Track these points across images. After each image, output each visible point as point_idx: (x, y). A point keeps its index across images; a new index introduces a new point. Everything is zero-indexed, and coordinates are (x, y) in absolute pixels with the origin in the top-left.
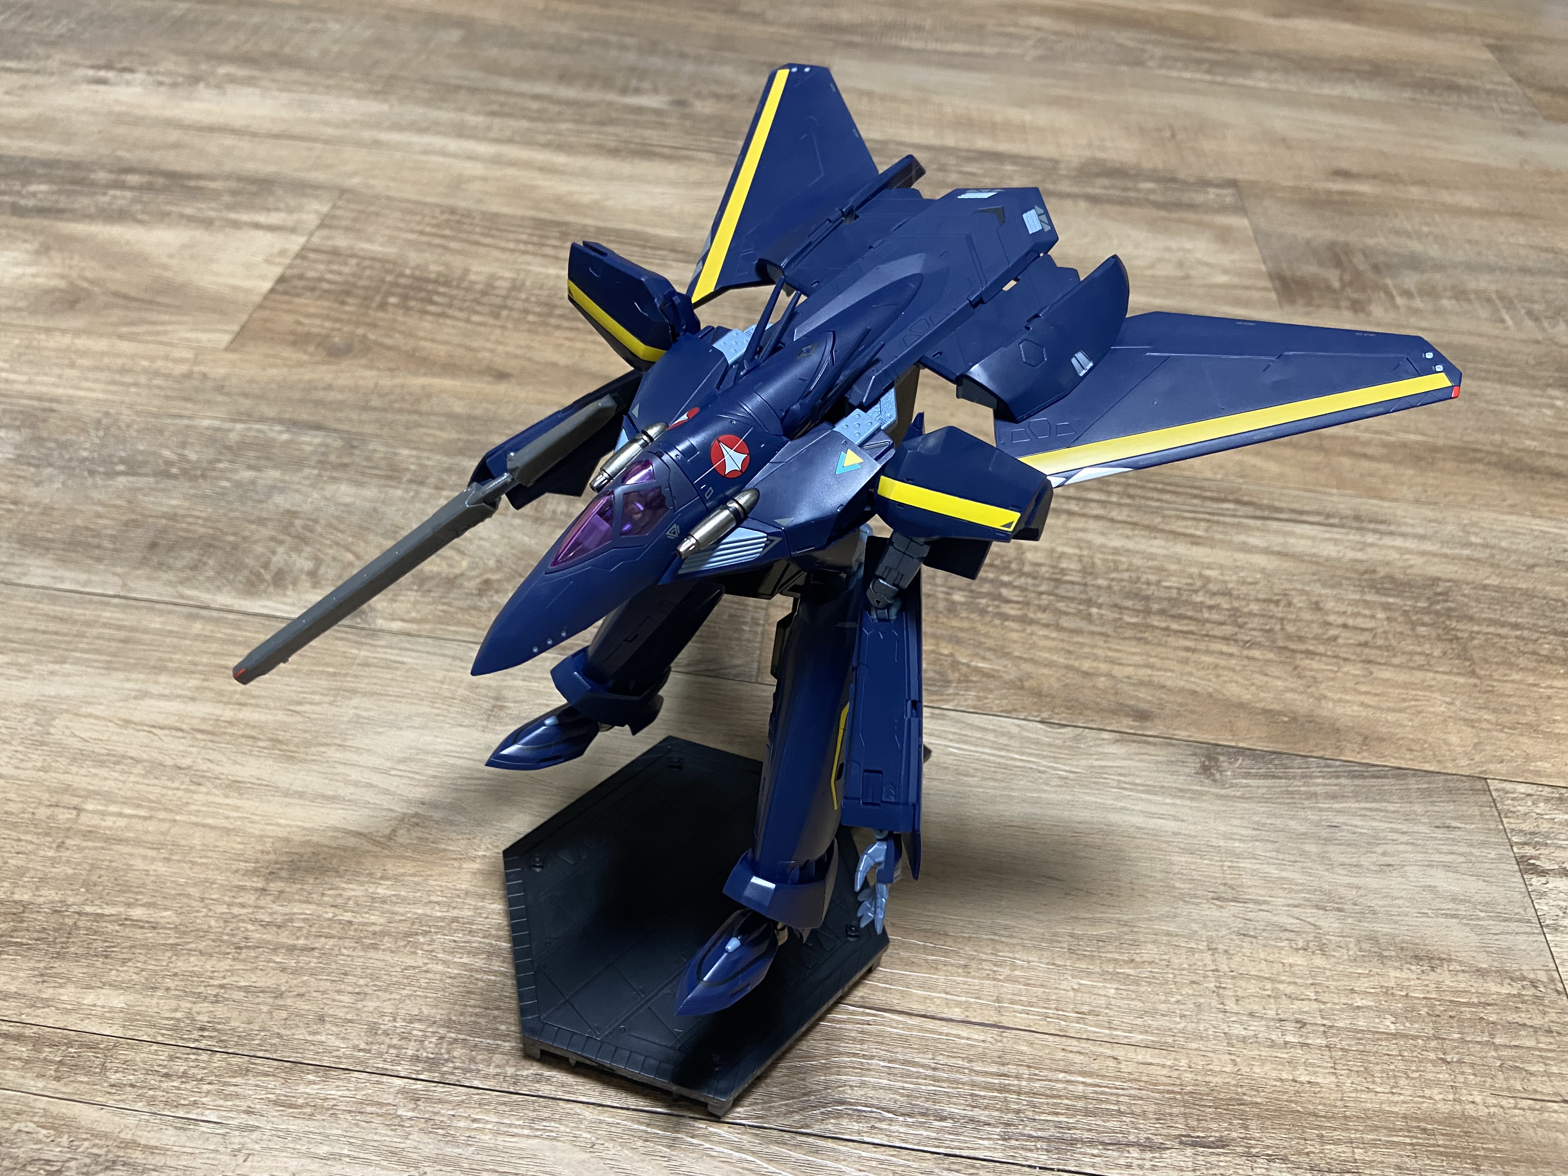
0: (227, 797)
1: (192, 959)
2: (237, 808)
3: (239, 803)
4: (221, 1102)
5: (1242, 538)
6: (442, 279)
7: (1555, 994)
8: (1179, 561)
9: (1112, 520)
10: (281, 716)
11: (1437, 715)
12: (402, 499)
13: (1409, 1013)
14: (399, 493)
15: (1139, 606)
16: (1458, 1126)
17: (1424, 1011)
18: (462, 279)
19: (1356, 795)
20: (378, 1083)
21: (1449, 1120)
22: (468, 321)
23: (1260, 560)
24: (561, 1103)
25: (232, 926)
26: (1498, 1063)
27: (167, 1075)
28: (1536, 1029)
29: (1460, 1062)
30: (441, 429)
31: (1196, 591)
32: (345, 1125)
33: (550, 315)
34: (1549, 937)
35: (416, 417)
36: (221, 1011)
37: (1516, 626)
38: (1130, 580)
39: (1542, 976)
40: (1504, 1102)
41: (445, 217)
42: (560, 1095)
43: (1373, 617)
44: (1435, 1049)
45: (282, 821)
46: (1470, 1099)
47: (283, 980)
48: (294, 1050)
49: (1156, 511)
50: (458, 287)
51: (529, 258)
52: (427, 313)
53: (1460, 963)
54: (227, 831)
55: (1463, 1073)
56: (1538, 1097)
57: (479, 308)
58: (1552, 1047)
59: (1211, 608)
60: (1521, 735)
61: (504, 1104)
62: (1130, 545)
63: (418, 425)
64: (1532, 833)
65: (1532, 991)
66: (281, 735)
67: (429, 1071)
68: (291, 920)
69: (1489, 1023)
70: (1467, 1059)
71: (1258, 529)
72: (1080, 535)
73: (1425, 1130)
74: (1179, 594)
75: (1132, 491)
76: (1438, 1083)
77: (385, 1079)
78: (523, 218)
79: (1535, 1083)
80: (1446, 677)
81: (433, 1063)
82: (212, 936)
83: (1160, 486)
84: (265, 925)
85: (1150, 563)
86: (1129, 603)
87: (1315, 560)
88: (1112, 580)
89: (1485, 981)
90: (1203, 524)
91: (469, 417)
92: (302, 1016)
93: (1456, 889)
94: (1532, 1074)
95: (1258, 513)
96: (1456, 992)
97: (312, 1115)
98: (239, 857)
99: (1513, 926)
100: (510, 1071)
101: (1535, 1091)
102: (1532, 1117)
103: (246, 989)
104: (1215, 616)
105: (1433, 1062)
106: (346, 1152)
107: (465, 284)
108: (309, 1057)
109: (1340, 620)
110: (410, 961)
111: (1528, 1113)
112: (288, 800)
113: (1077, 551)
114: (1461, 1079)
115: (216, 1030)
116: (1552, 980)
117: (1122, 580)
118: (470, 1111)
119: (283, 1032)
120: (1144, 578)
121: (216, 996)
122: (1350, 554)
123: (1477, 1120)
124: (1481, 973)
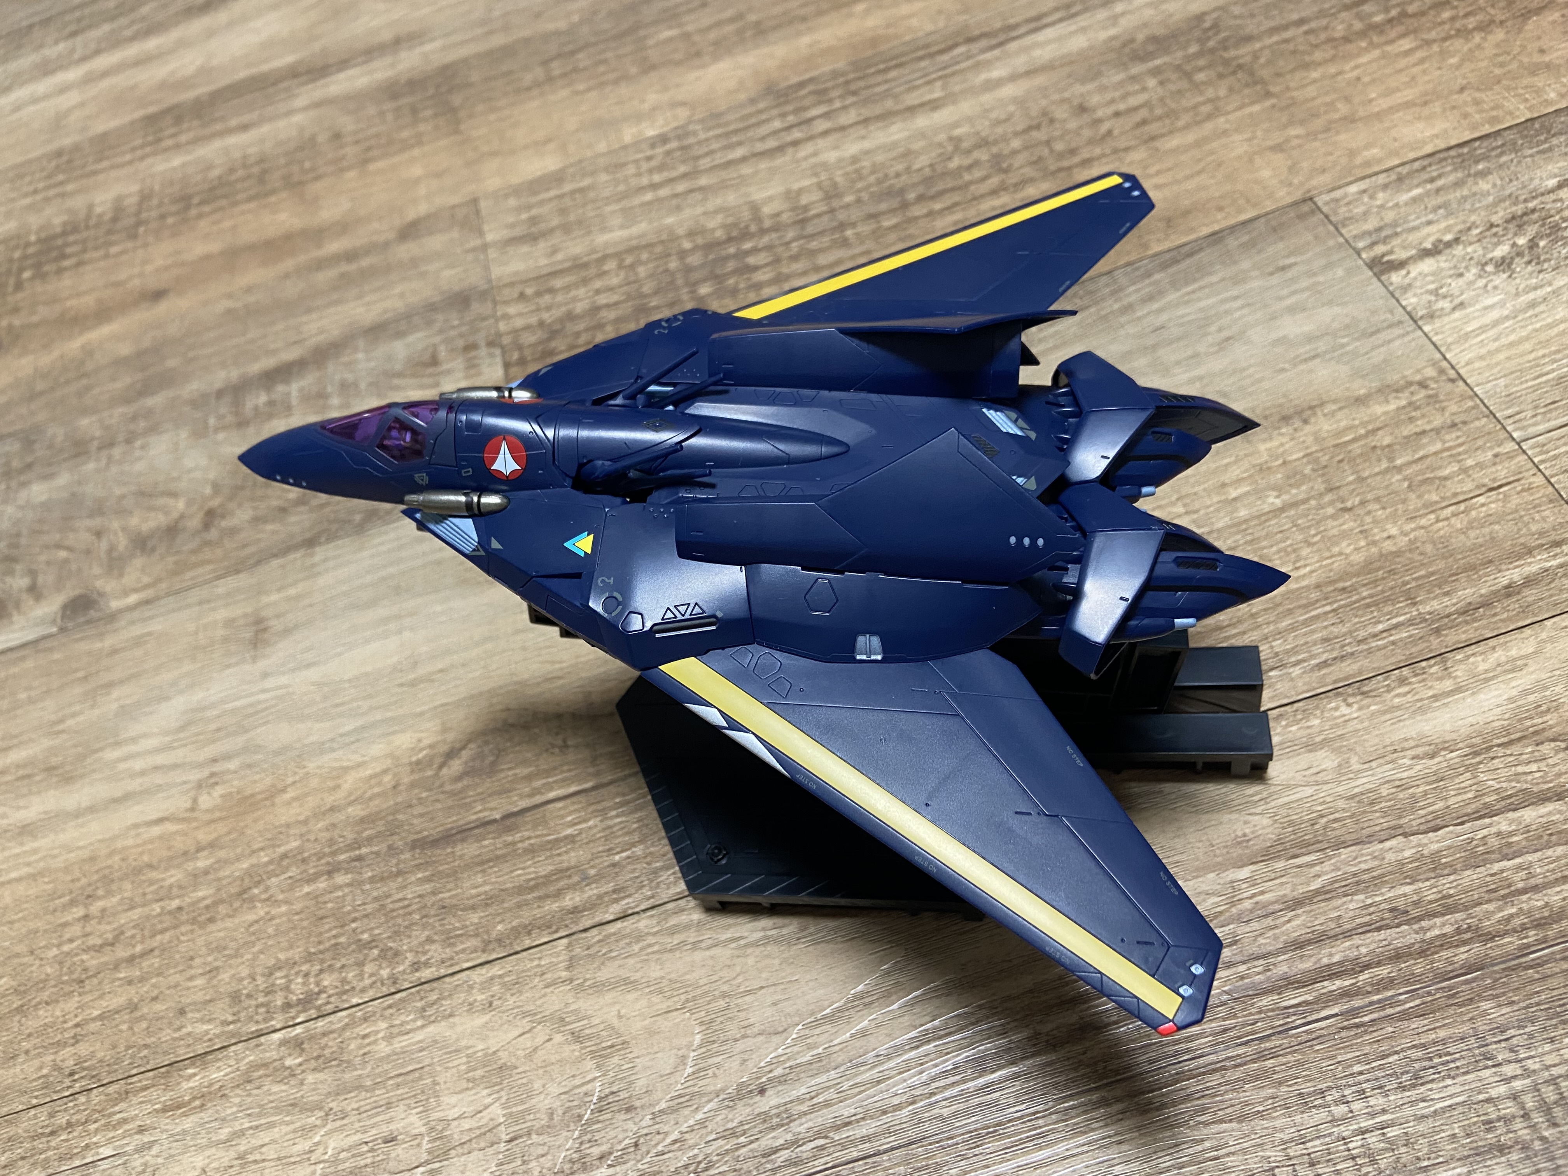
0: (22, 844)
1: (41, 1012)
2: (35, 851)
3: (36, 845)
4: (111, 1134)
5: (983, 76)
6: (69, 228)
7: (1450, 386)
8: (923, 135)
9: (843, 128)
10: (47, 743)
11: (1239, 158)
12: (97, 471)
13: (1294, 477)
14: (91, 466)
15: (895, 203)
16: (1378, 570)
17: (1307, 470)
18: (88, 217)
19: (1174, 285)
20: (258, 1046)
21: (1368, 567)
22: (107, 256)
23: (1009, 91)
24: (447, 980)
25: (67, 965)
26: (1406, 484)
27: (52, 1133)
28: (1437, 431)
29: (1363, 503)
30: (113, 379)
31: (950, 158)
32: (237, 1100)
33: (188, 207)
34: (1426, 328)
35: (84, 382)
36: (83, 1049)
37: (1301, 22)
38: (879, 182)
39: (1430, 372)
40: (1423, 522)
41: (54, 163)
42: (443, 972)
43: (1144, 89)
44: (1332, 503)
45: (81, 843)
46: (1385, 535)
47: (132, 993)
48: (166, 1053)
49: (885, 95)
50: (87, 227)
51: (149, 161)
52: (66, 269)
53: (1334, 401)
54: (33, 877)
55: (1369, 513)
56: (1461, 498)
57: (113, 238)
58: (1460, 440)
59: (969, 168)
60: (1338, 133)
61: (390, 1007)
62: (867, 145)
63: (88, 388)
64: (1379, 229)
65: (1423, 393)
66: (54, 761)
67: (304, 1011)
68: (122, 933)
69: (1383, 448)
70: (1369, 496)
71: (998, 59)
72: (813, 160)
73: (1344, 589)
74: (934, 170)
75: (853, 87)
76: (1344, 535)
77: (262, 1039)
78: (132, 123)
79: (1453, 487)
80: (1239, 114)
81: (307, 1002)
82: (53, 983)
83: (882, 66)
84: (98, 949)
85: (894, 153)
86: (883, 206)
87: (1068, 61)
88: (860, 191)
89: (1368, 407)
90: (939, 84)
91: (140, 354)
92: (162, 1018)
93: (1309, 327)
94: (1446, 478)
95: (994, 42)
96: (1340, 433)
97: (203, 1105)
98: (53, 896)
99: (1384, 336)
100: (385, 973)
101: (1455, 495)
102: (1457, 522)
103: (101, 1017)
104: (977, 174)
105: (1333, 517)
106: (247, 1125)
107: (93, 222)
108: (183, 1053)
109: (1110, 110)
110: (251, 917)
111: (1453, 520)
112: (80, 821)
113: (815, 180)
114: (1368, 519)
115: (84, 1069)
116: (1442, 371)
117: (869, 186)
118: (357, 1030)
119: (148, 1041)
120: (891, 172)
121: (74, 1037)
122: (1103, 35)
123: (1398, 554)
124: (1360, 401)
